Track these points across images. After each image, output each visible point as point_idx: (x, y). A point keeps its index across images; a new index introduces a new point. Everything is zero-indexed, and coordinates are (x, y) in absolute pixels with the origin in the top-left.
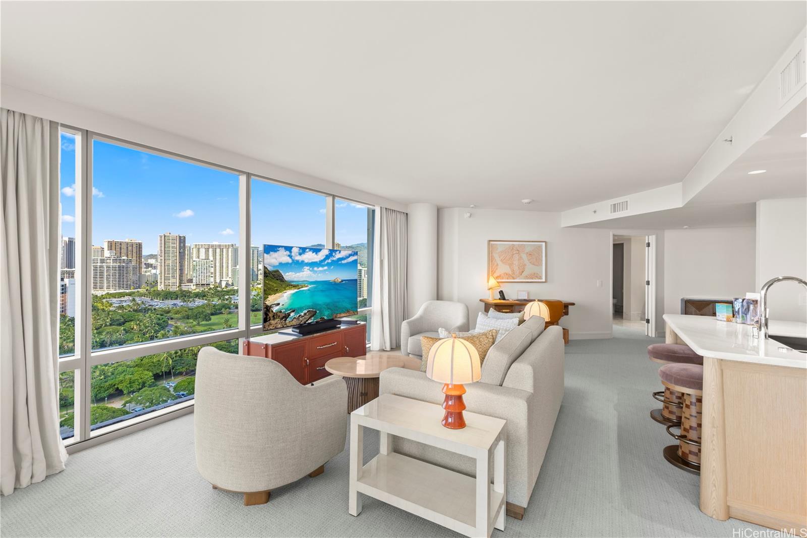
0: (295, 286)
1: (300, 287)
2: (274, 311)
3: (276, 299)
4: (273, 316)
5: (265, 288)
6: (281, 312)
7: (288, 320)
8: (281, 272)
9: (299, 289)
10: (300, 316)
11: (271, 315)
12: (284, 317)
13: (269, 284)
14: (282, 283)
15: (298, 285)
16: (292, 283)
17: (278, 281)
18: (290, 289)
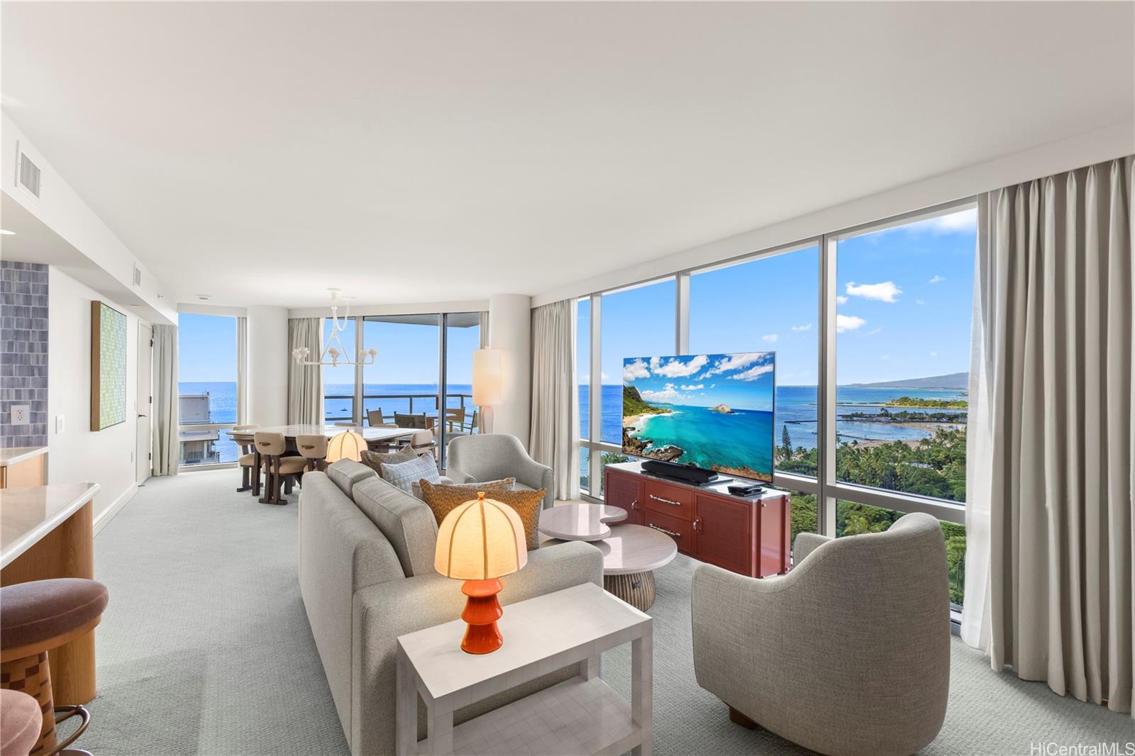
0: (653, 410)
1: (661, 411)
2: (630, 436)
3: (631, 422)
4: (628, 442)
6: (637, 439)
7: (644, 451)
8: (637, 389)
9: (658, 413)
10: (659, 450)
11: (627, 439)
12: (640, 446)
13: (628, 403)
14: (638, 403)
15: (657, 409)
16: (650, 405)
17: (634, 401)
18: (647, 412)
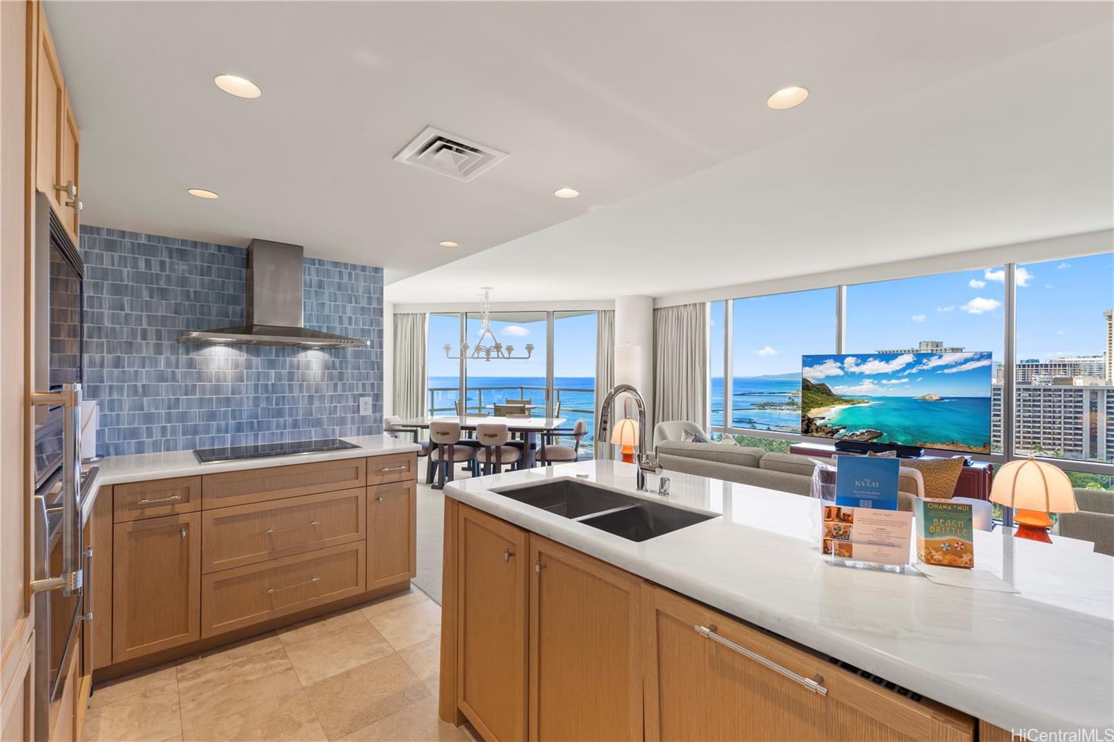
0: (847, 402)
1: (856, 402)
2: (817, 424)
3: (818, 413)
4: (817, 429)
5: (807, 401)
6: (826, 426)
7: (835, 435)
9: (854, 404)
10: (854, 434)
11: (813, 427)
12: (830, 432)
13: (812, 398)
14: (828, 397)
15: (852, 401)
16: (843, 398)
17: (824, 395)
18: (840, 403)
